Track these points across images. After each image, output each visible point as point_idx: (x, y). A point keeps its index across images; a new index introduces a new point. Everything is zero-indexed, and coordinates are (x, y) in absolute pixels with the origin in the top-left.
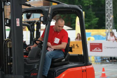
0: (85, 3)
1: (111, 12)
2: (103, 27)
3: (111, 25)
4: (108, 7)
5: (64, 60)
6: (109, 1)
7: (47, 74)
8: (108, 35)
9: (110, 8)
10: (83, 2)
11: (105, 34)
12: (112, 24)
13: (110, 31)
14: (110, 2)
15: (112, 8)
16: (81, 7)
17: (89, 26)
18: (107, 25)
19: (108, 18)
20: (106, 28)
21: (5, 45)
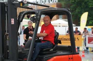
0: (89, 5)
5: (52, 50)
10: (88, 4)
16: (69, 10)
21: (5, 38)
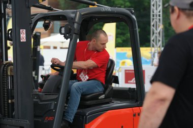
1: (159, 19)
2: (147, 44)
3: (159, 41)
4: (155, 11)
5: (103, 96)
6: (156, 2)
7: (72, 118)
8: (154, 56)
9: (158, 13)
11: (149, 55)
12: (161, 39)
13: (157, 50)
14: (158, 3)
15: (161, 13)
16: (133, 11)
17: (124, 41)
18: (153, 41)
19: (155, 29)
20: (151, 45)
21: (3, 71)
